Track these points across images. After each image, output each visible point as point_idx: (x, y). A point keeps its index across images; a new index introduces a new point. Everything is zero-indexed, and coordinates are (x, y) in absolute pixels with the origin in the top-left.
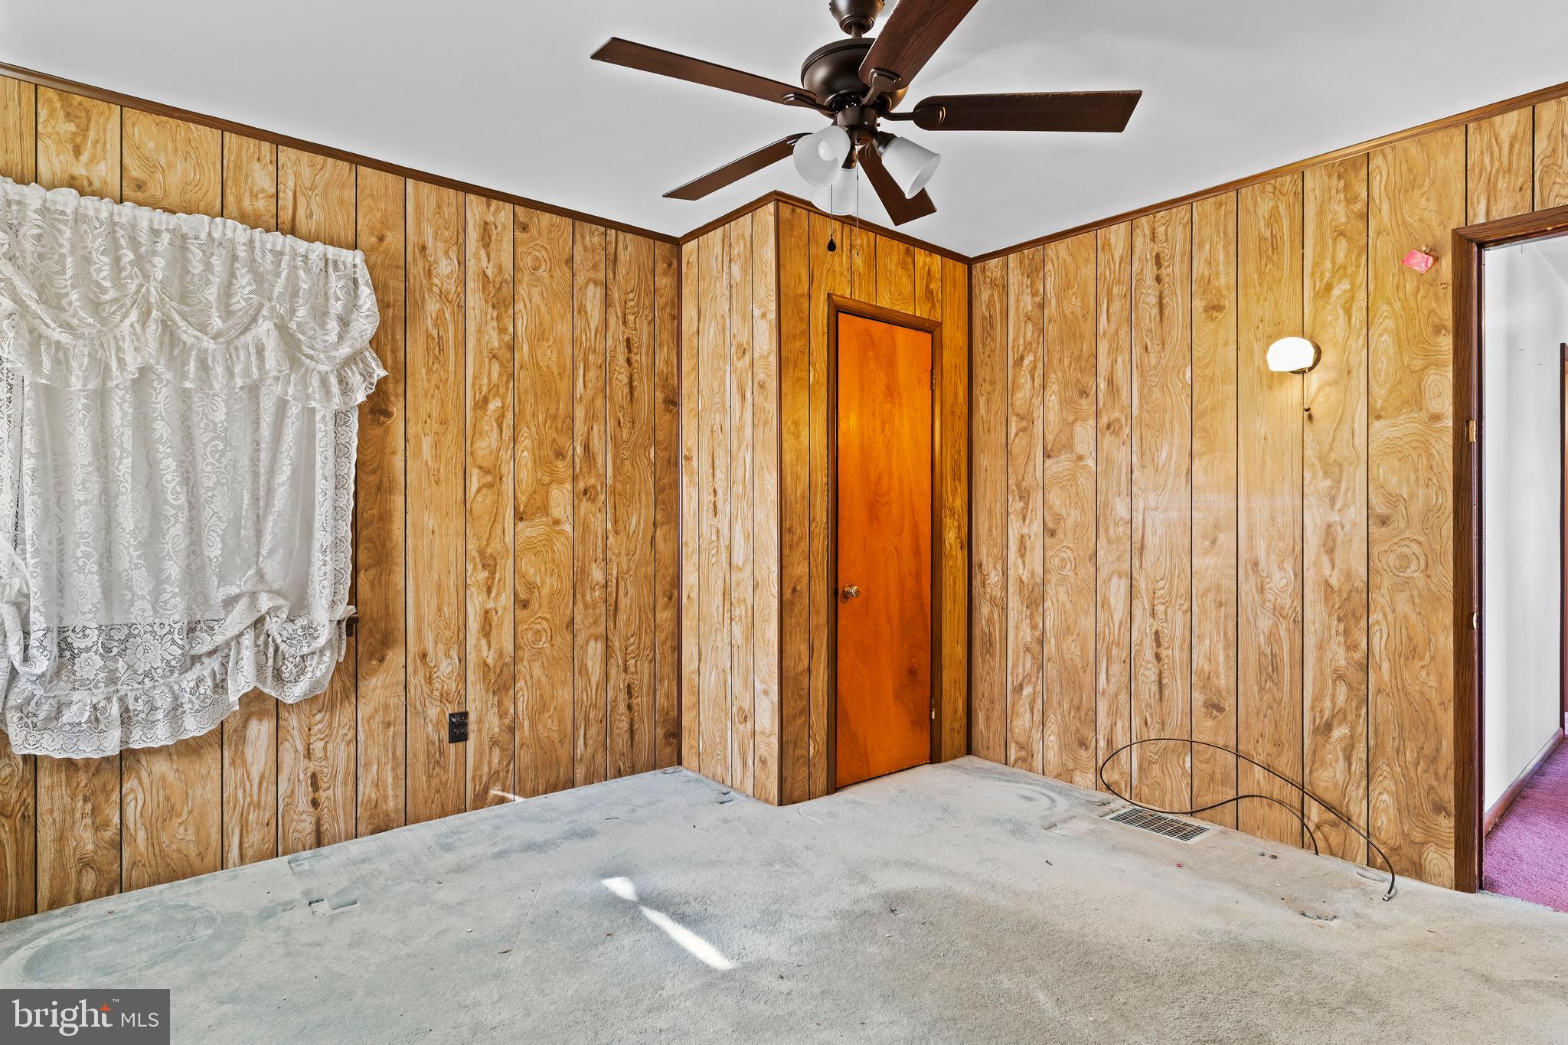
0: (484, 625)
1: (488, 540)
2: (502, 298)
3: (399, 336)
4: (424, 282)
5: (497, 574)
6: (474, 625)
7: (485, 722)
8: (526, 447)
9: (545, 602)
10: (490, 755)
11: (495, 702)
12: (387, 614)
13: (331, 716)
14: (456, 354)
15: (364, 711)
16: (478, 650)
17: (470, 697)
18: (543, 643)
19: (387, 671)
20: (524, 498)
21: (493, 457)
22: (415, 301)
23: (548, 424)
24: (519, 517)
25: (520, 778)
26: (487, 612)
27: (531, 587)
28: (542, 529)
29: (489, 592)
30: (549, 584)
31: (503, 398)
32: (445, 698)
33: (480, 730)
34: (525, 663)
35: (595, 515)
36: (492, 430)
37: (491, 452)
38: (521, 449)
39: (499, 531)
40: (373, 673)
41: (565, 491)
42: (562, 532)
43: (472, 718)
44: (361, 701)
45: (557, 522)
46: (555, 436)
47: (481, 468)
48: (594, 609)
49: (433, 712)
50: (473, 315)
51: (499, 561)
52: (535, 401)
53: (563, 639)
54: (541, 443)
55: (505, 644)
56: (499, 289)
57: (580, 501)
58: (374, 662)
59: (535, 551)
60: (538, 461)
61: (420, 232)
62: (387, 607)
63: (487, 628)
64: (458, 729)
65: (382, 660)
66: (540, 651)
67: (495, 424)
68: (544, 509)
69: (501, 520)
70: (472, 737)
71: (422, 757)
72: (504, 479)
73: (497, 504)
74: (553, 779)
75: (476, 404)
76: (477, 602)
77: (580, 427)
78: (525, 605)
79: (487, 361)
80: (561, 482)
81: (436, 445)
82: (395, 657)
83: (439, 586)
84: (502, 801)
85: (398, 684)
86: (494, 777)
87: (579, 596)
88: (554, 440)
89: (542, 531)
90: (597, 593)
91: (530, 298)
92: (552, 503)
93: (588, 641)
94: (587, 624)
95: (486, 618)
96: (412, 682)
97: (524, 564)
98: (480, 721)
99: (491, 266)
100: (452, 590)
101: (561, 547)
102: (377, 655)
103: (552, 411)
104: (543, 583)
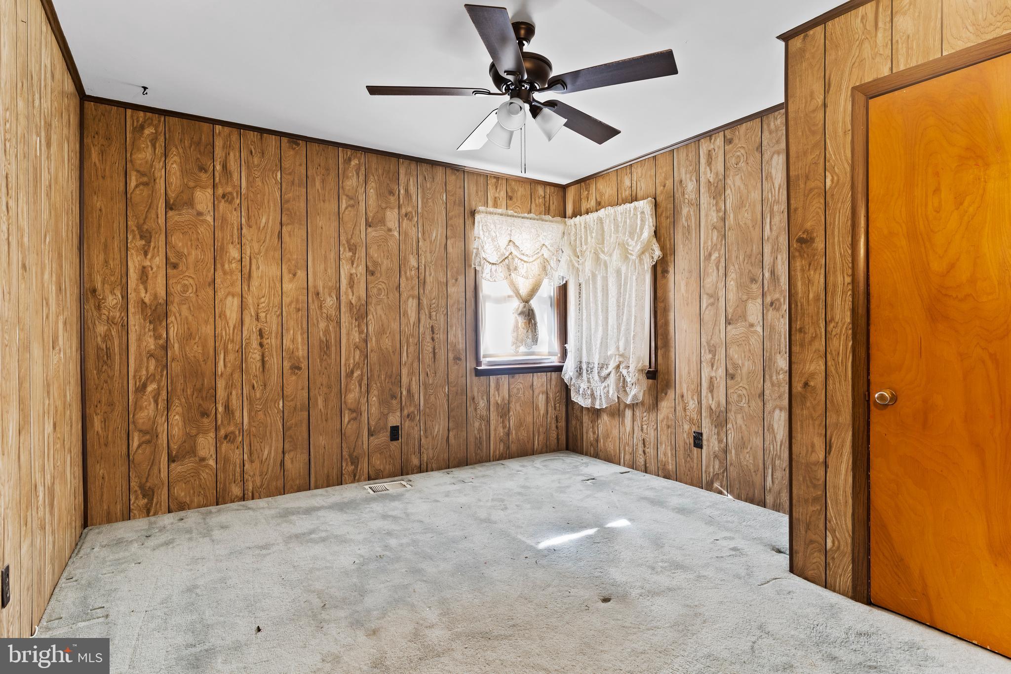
0: (710, 385)
1: (711, 336)
2: (718, 191)
3: (672, 232)
4: (682, 199)
5: (717, 356)
6: (705, 385)
7: (711, 443)
8: (732, 278)
9: (745, 377)
10: (714, 462)
11: (716, 432)
12: (668, 372)
13: (649, 415)
14: (696, 232)
15: (660, 417)
16: (708, 400)
17: (703, 425)
18: (743, 403)
19: (668, 400)
20: (731, 311)
21: (714, 286)
22: (678, 211)
23: (746, 261)
24: (728, 322)
25: (730, 483)
26: (711, 378)
27: (736, 366)
28: (742, 330)
29: (712, 367)
30: (747, 366)
31: (720, 250)
32: (691, 421)
33: (709, 446)
34: (733, 413)
35: (779, 320)
36: (713, 271)
37: (713, 285)
38: (730, 280)
39: (717, 331)
40: (662, 399)
41: (757, 304)
42: (755, 332)
43: (705, 437)
44: (659, 412)
45: (752, 325)
46: (751, 268)
47: (708, 294)
48: (779, 387)
49: (686, 427)
50: (703, 208)
51: (717, 349)
52: (738, 248)
53: (756, 404)
54: (741, 275)
55: (721, 399)
56: (717, 186)
57: (768, 310)
58: (663, 394)
59: (738, 344)
60: (740, 286)
61: (679, 174)
62: (668, 368)
63: (711, 389)
64: (698, 440)
65: (666, 394)
66: (741, 408)
67: (715, 268)
68: (743, 317)
69: (718, 324)
70: (705, 447)
71: (682, 448)
72: (720, 300)
73: (716, 314)
74: (750, 495)
75: (705, 258)
76: (706, 371)
77: (768, 259)
78: (732, 377)
79: (710, 231)
80: (754, 298)
81: (687, 284)
82: (671, 393)
83: (689, 360)
84: (721, 493)
85: (672, 408)
86: (716, 476)
87: (767, 377)
88: (750, 271)
89: (742, 331)
90: (781, 376)
91: (735, 182)
92: (749, 313)
93: (774, 409)
94: (773, 397)
95: (711, 382)
96: (678, 408)
97: (731, 352)
98: (708, 440)
99: (712, 175)
100: (695, 363)
101: (755, 342)
102: (665, 391)
103: (748, 253)
104: (743, 365)
